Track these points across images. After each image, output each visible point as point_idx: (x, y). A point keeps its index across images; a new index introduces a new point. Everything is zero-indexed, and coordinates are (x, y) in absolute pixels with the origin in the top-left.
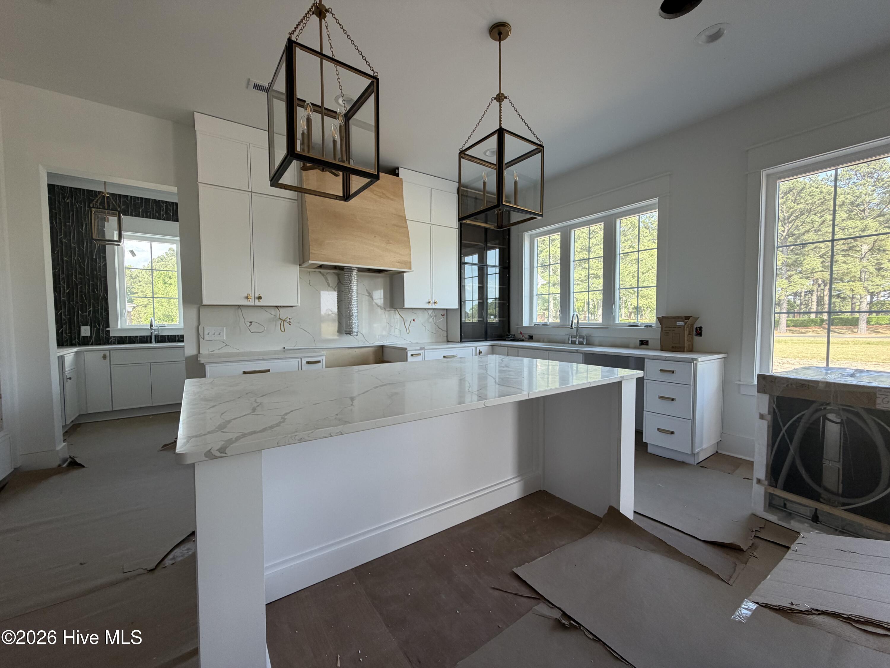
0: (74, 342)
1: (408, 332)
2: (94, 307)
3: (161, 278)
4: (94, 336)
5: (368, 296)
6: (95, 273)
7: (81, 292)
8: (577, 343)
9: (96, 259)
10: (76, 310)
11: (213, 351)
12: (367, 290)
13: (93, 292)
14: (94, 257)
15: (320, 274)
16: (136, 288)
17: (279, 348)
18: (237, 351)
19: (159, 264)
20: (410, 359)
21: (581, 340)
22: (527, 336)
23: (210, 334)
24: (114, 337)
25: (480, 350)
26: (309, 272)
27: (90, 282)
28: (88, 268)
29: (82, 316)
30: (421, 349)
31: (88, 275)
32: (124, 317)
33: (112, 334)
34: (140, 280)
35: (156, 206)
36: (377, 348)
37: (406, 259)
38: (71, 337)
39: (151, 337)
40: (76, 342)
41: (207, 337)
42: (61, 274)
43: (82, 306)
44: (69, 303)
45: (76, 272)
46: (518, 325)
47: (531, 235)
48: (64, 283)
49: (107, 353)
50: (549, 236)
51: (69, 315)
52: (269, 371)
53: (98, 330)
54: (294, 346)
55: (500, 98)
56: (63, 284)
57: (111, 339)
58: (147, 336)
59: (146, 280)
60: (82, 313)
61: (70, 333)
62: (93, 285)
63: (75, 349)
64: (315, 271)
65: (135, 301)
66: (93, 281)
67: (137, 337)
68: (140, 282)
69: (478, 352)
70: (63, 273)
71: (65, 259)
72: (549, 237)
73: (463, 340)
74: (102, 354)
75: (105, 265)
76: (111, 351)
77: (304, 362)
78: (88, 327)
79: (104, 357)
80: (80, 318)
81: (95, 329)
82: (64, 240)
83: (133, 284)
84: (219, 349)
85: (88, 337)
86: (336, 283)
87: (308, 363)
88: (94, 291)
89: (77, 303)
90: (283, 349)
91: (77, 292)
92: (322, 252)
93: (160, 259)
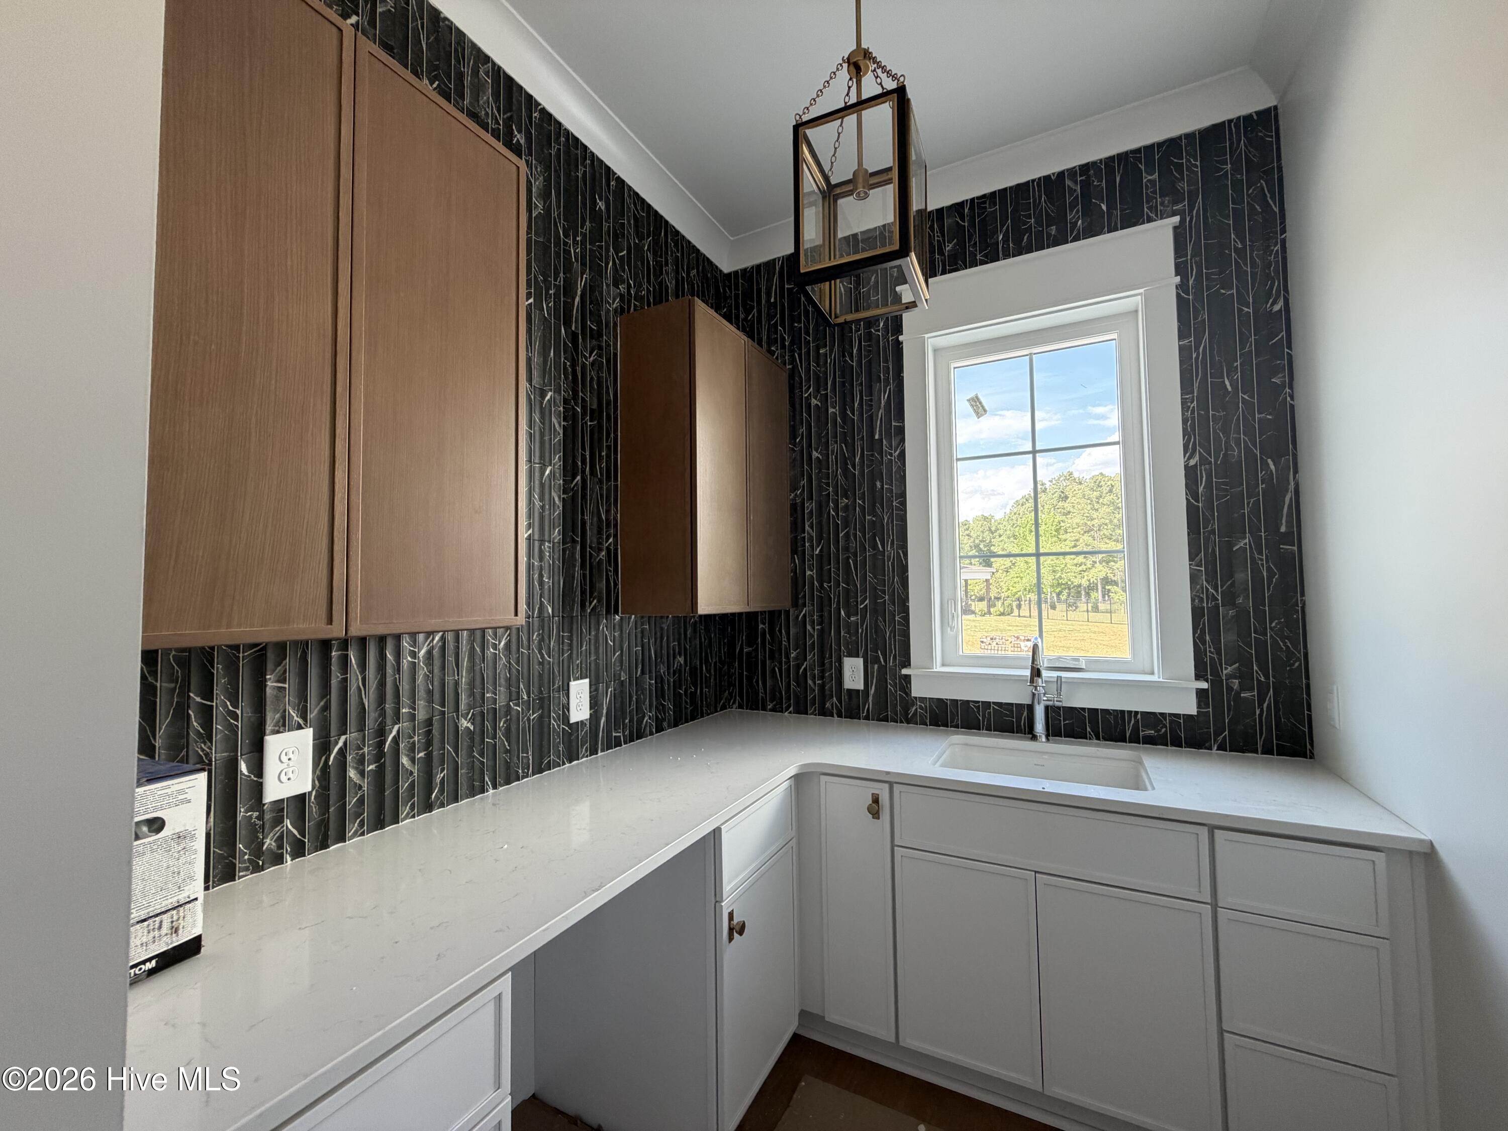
2: (875, 597)
3: (1028, 527)
4: (872, 691)
6: (878, 484)
7: (846, 549)
9: (881, 440)
10: (834, 606)
13: (874, 550)
14: (877, 437)
16: (997, 545)
19: (1024, 507)
24: (923, 699)
27: (867, 517)
29: (848, 626)
31: (863, 498)
32: (952, 628)
33: (918, 690)
34: (1001, 533)
35: (1050, 198)
38: (822, 687)
39: (1030, 708)
40: (832, 705)
42: (808, 500)
43: (847, 591)
44: (821, 586)
48: (811, 527)
53: (883, 670)
56: (811, 531)
57: (913, 705)
58: (1020, 706)
59: (1008, 532)
62: (873, 523)
65: (994, 565)
66: (873, 513)
67: (987, 704)
68: (1000, 536)
70: (811, 498)
71: (815, 454)
75: (902, 455)
78: (860, 661)
80: (842, 633)
81: (876, 666)
82: (814, 402)
83: (992, 540)
85: (858, 691)
88: (875, 547)
89: (838, 584)
91: (838, 550)
93: (1025, 500)
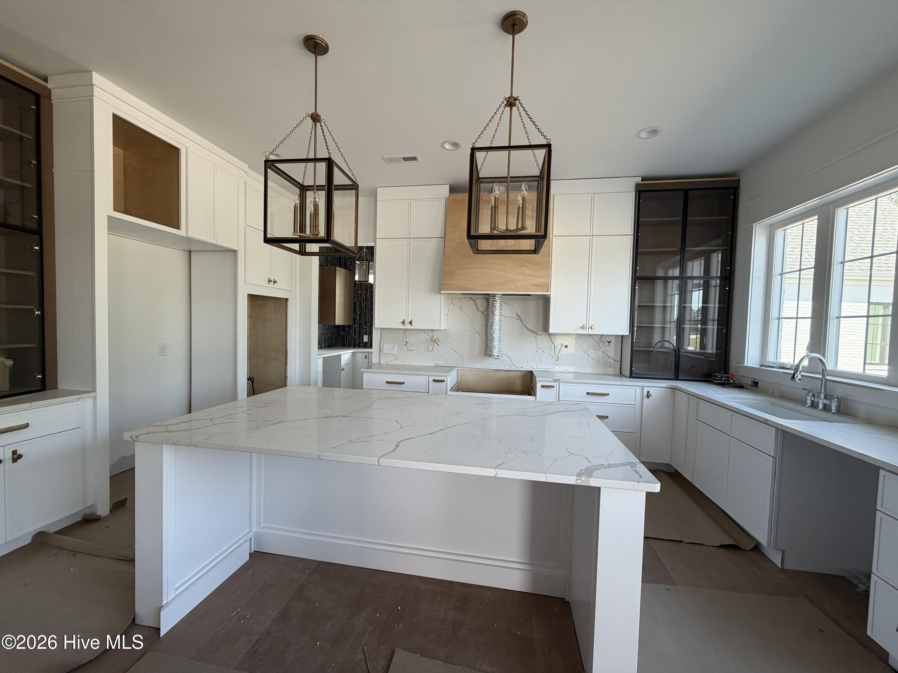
0: (360, 345)
1: (557, 360)
5: (518, 319)
8: (821, 406)
10: (362, 325)
11: (388, 362)
12: (517, 313)
15: (470, 299)
17: (432, 364)
18: (403, 363)
20: (539, 390)
21: (827, 402)
22: (750, 382)
23: (386, 349)
25: (648, 392)
26: (461, 298)
28: (369, 297)
30: (555, 381)
36: (524, 373)
37: (543, 281)
41: (384, 352)
45: (364, 301)
46: (739, 363)
47: (771, 225)
49: (367, 354)
50: (801, 222)
51: (359, 328)
52: (403, 383)
54: (445, 363)
55: (511, 102)
60: (365, 326)
61: (359, 339)
63: (352, 351)
64: (466, 297)
69: (645, 393)
72: (803, 224)
73: (633, 376)
74: (364, 355)
76: (369, 354)
77: (431, 380)
78: (367, 336)
79: (366, 357)
80: (364, 330)
84: (392, 361)
85: (366, 342)
86: (486, 308)
87: (435, 381)
90: (436, 365)
92: (453, 282)
